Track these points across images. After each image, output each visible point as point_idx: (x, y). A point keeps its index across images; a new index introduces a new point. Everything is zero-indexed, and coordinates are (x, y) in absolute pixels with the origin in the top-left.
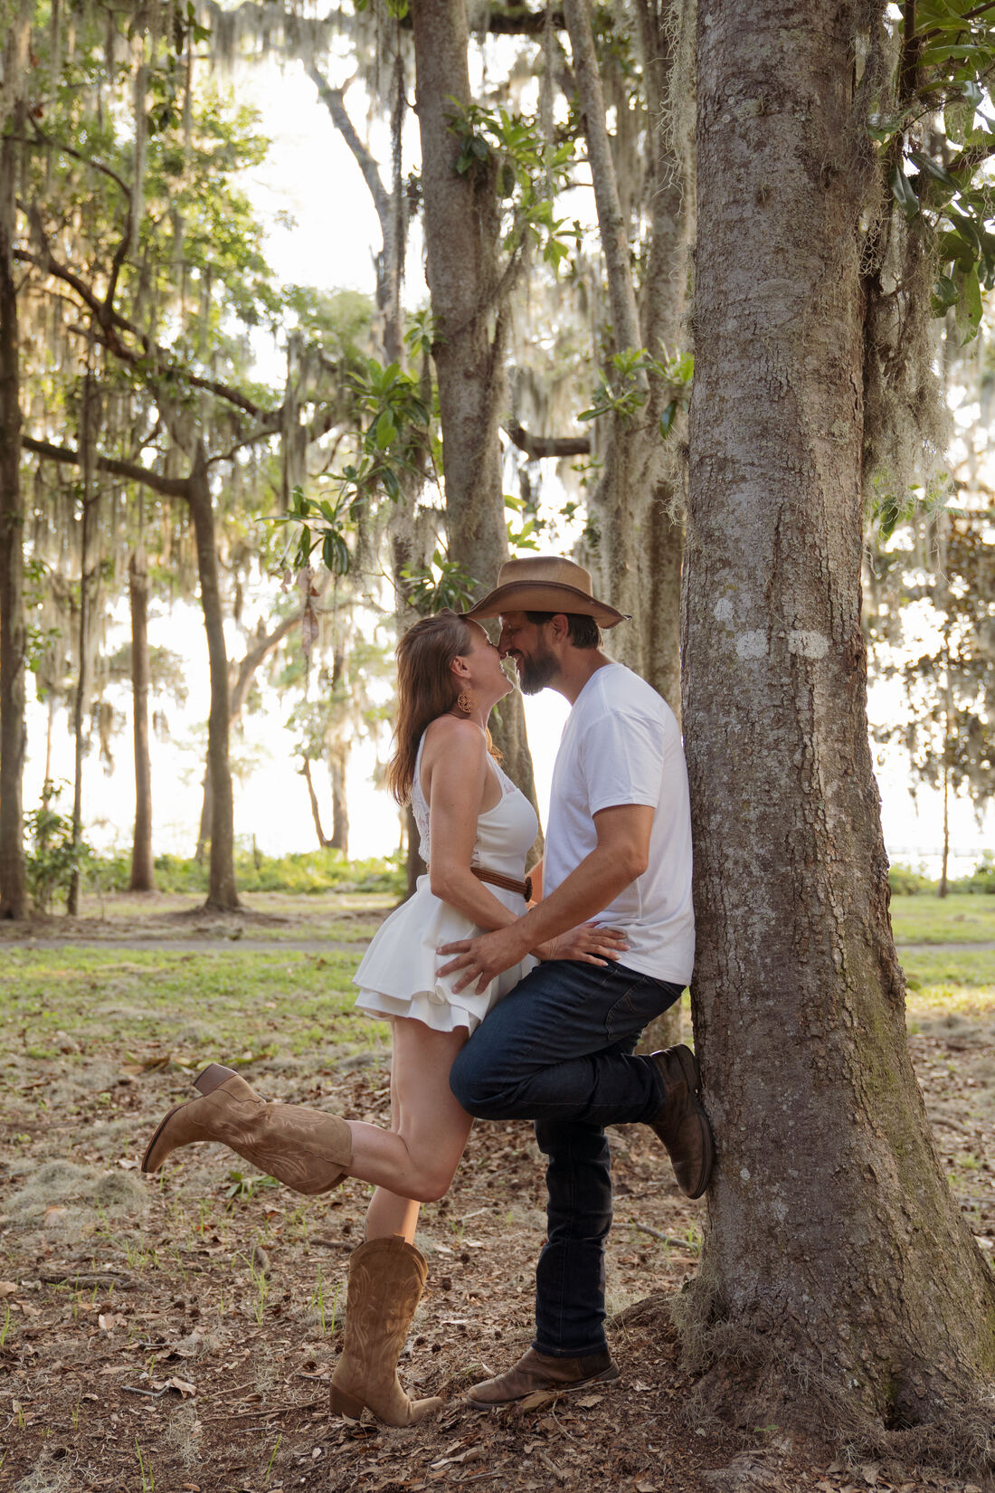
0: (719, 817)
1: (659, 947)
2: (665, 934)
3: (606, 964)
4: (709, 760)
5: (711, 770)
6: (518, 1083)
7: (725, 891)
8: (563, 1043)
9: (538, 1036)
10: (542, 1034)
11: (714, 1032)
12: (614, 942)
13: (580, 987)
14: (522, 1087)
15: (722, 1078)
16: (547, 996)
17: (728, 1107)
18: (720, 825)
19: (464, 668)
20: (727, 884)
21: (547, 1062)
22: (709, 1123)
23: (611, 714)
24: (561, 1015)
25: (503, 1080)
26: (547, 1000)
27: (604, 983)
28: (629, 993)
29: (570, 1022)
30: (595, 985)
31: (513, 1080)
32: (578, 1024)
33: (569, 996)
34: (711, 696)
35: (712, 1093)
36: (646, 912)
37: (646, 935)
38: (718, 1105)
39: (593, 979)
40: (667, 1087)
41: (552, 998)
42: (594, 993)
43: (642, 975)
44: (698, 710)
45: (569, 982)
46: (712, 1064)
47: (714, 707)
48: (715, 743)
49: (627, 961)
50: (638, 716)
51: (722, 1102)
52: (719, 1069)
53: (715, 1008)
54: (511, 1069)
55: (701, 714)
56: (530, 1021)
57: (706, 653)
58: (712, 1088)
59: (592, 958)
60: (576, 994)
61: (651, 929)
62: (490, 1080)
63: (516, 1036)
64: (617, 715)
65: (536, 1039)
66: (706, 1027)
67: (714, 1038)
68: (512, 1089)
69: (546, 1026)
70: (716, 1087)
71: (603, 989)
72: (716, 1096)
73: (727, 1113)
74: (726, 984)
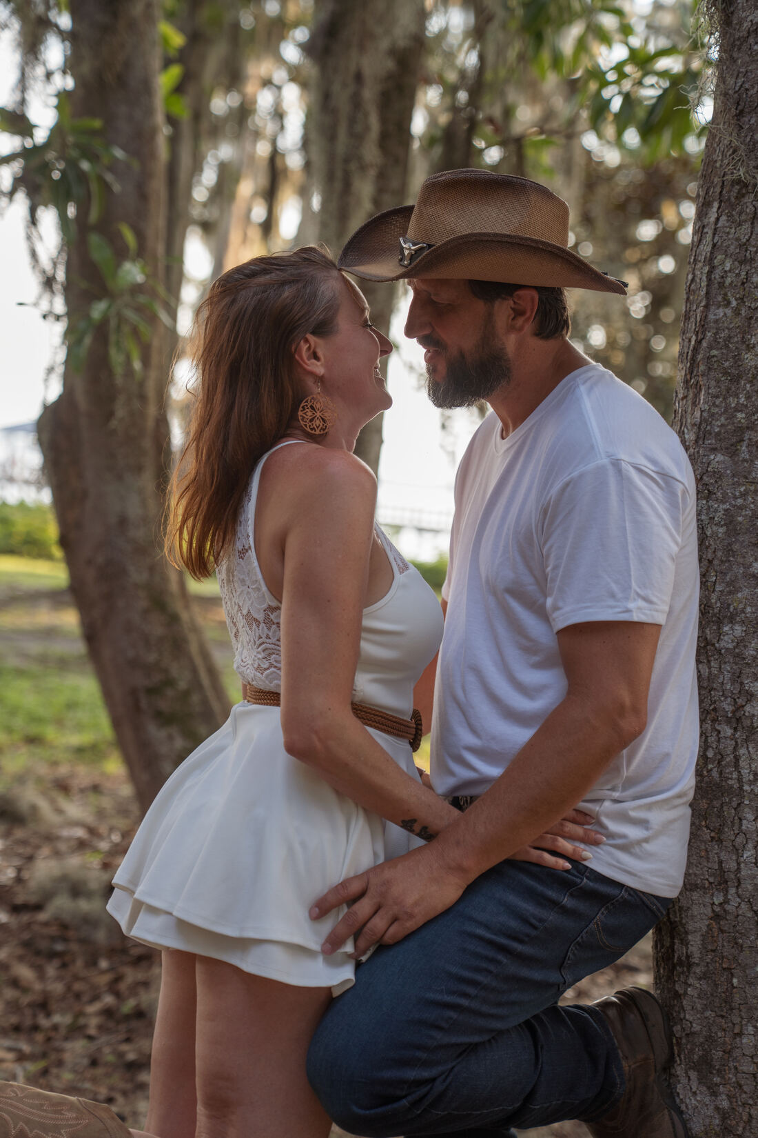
0: (739, 630)
1: (646, 840)
2: (657, 818)
3: (568, 865)
4: (728, 533)
5: (729, 550)
6: (433, 1080)
7: (742, 751)
8: (499, 1004)
9: (465, 995)
10: (472, 991)
11: (704, 976)
12: (579, 830)
13: (529, 908)
14: (439, 1087)
15: (717, 1054)
16: (480, 924)
17: (725, 1104)
18: (741, 642)
19: (316, 357)
20: (746, 740)
21: (476, 1039)
22: (684, 1123)
23: (605, 461)
24: (500, 957)
25: (412, 1074)
26: (480, 931)
27: (566, 901)
28: (601, 916)
29: (513, 968)
30: (554, 904)
31: (426, 1074)
32: (525, 972)
33: (514, 924)
34: (740, 430)
35: (693, 1075)
36: (630, 783)
37: (624, 818)
38: (704, 1096)
39: (550, 893)
40: (624, 1063)
41: (487, 927)
42: (552, 917)
43: (620, 886)
44: (714, 450)
45: (512, 899)
46: (696, 1028)
47: (744, 448)
48: (741, 508)
49: (601, 861)
50: (649, 468)
51: (715, 1094)
52: (710, 1039)
53: (708, 936)
54: (423, 1055)
55: (720, 457)
56: (454, 970)
57: (737, 358)
58: (695, 1067)
59: (547, 856)
60: (525, 921)
61: (633, 808)
62: (387, 1074)
63: (431, 996)
64: (616, 464)
65: (464, 1002)
66: (690, 965)
67: (703, 985)
68: (424, 1090)
69: (479, 977)
70: (704, 1067)
71: (564, 910)
72: (701, 1081)
73: (724, 1115)
74: (734, 901)
